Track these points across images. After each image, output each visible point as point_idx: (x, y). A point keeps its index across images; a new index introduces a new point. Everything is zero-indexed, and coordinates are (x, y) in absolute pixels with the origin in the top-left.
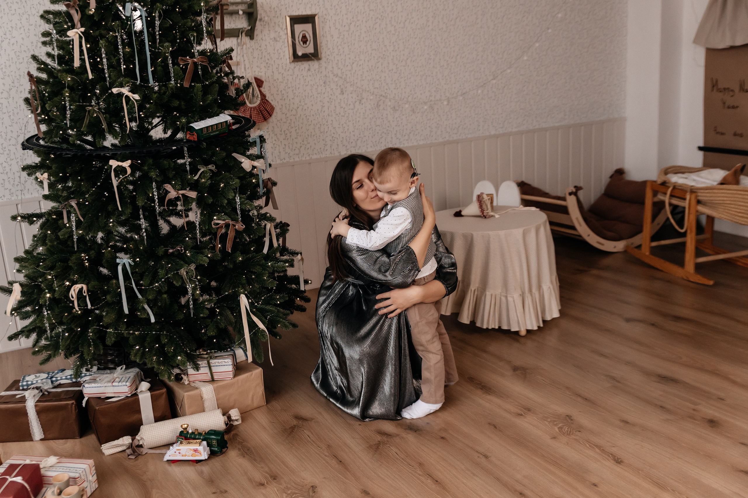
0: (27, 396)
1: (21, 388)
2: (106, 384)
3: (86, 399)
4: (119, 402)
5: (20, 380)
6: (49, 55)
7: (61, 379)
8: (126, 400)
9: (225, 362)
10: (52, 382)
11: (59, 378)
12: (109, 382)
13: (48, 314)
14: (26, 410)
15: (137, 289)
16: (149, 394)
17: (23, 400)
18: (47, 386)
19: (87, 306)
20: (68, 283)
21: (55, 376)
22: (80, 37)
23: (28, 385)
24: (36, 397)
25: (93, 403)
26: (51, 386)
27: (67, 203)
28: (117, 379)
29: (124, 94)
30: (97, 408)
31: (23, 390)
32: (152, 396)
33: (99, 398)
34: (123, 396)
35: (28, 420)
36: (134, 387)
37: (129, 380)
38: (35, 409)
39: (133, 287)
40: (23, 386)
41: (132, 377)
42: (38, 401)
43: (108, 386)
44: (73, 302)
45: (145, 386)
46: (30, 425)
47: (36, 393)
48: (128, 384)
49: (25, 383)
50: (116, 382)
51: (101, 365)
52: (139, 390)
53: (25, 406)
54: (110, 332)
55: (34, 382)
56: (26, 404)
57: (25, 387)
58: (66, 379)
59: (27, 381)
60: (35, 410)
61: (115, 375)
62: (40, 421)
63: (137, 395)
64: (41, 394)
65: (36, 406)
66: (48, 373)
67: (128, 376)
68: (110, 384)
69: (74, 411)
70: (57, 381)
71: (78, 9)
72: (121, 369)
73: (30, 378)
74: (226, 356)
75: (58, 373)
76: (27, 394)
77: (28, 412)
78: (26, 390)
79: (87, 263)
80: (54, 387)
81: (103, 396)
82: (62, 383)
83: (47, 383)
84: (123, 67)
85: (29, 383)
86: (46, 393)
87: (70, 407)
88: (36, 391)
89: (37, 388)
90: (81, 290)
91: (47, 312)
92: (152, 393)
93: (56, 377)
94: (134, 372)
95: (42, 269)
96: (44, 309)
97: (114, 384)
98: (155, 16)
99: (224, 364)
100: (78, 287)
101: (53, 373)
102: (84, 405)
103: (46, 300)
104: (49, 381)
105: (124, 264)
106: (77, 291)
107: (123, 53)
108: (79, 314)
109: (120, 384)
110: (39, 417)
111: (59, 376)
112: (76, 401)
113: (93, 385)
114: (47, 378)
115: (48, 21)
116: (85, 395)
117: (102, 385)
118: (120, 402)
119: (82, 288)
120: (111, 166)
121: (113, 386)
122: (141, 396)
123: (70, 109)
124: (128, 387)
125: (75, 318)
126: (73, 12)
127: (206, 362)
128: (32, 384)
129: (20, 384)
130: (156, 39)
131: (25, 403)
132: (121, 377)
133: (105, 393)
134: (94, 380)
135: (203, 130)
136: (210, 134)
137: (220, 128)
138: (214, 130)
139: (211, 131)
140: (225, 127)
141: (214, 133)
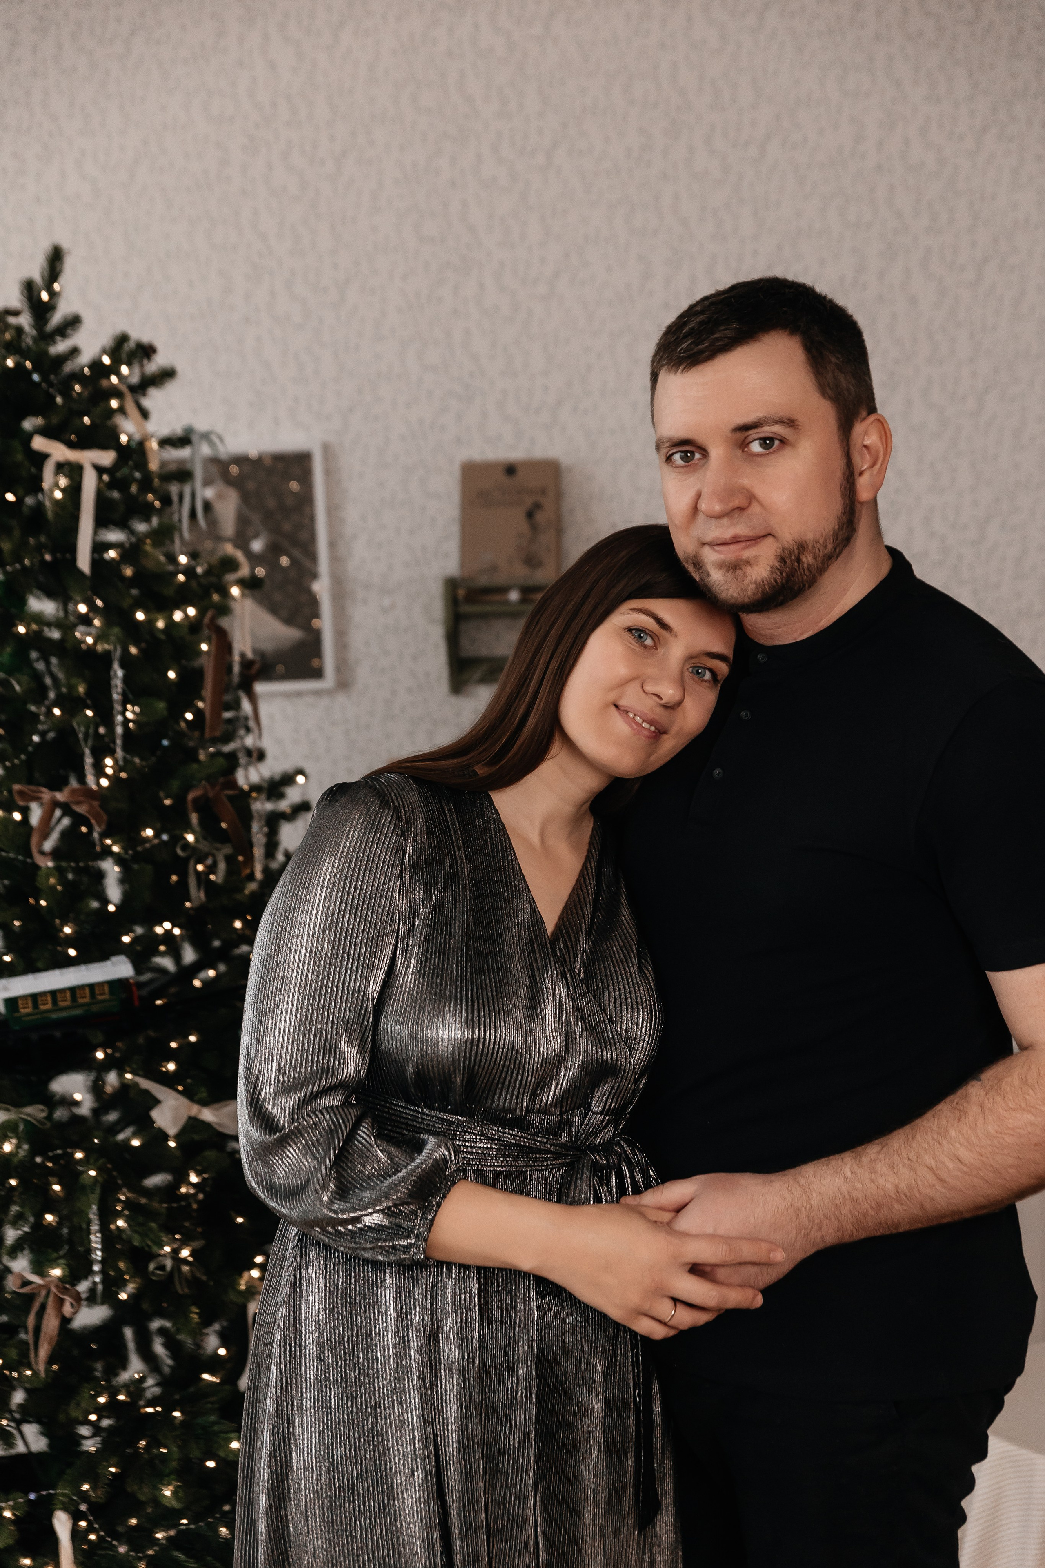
135: (20, 1002)
136: (46, 1015)
137: (87, 1000)
138: (62, 1004)
139: (49, 1006)
140: (106, 997)
141: (64, 1014)
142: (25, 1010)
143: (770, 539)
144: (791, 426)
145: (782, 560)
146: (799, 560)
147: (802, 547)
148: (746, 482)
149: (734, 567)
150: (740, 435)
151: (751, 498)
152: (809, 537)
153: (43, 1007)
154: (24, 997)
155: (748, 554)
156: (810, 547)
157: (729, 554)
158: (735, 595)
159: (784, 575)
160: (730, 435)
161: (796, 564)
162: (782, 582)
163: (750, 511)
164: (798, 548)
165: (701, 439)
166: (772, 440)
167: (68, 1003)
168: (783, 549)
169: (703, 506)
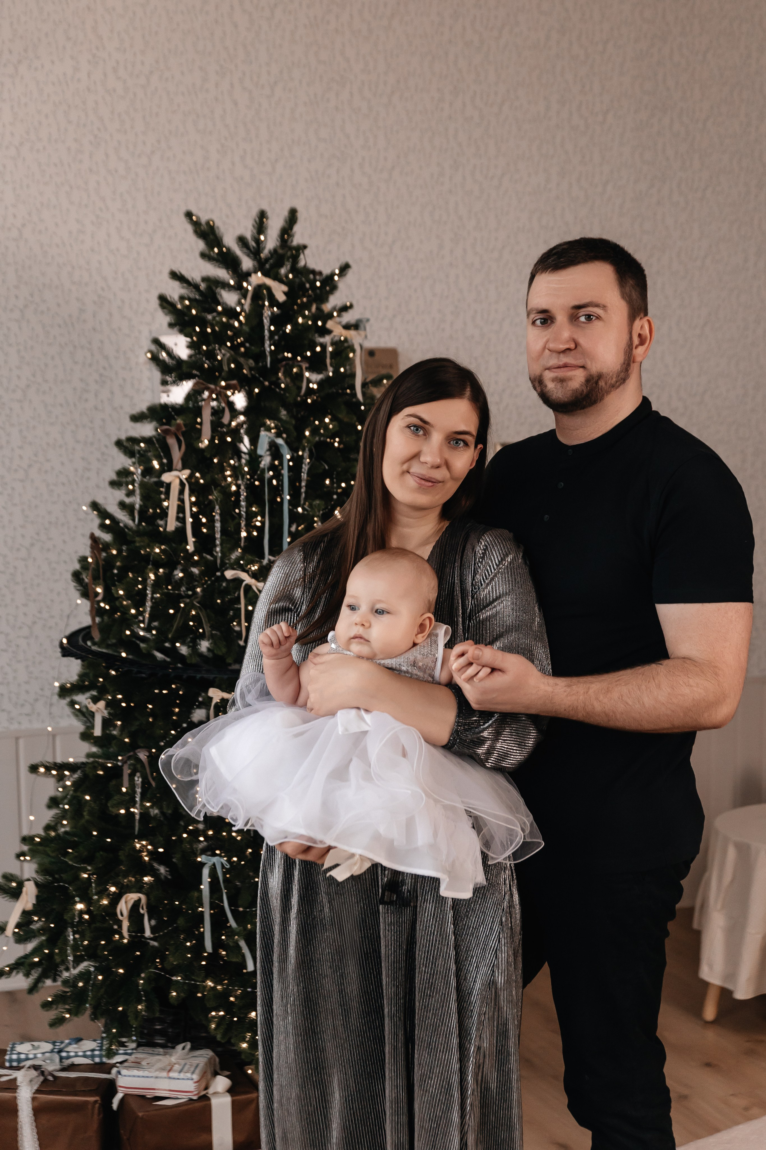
0: (19, 1080)
1: (7, 1064)
2: (157, 1074)
3: (119, 1096)
4: (175, 1109)
5: (6, 1051)
6: (122, 505)
7: (77, 1056)
8: (190, 1106)
10: (61, 1058)
11: (72, 1054)
12: (163, 1069)
13: (75, 939)
14: (16, 1105)
15: (231, 910)
16: (227, 1099)
17: (12, 1086)
18: (52, 1066)
19: (143, 931)
20: (113, 889)
21: (66, 1049)
22: (182, 484)
23: (19, 1060)
24: (33, 1083)
25: (134, 1104)
26: (58, 1067)
27: (131, 753)
28: (177, 1066)
29: (243, 581)
30: (140, 1114)
31: (11, 1068)
32: (233, 1103)
33: (143, 1097)
34: (183, 1098)
35: (17, 1123)
36: (203, 1085)
37: (197, 1071)
38: (33, 1104)
39: (223, 907)
40: (11, 1061)
41: (202, 1065)
42: (38, 1091)
43: (161, 1078)
44: (119, 923)
45: (222, 1083)
46: (19, 1133)
47: (33, 1077)
48: (196, 1077)
49: (14, 1057)
50: (175, 1071)
51: (142, 1038)
52: (211, 1091)
53: (15, 1098)
54: (177, 981)
55: (31, 1056)
56: (16, 1095)
57: (15, 1064)
58: (85, 1056)
59: (19, 1053)
60: (31, 1106)
61: (173, 1059)
62: (36, 1127)
63: (208, 1099)
64: (42, 1078)
65: (34, 1099)
66: (54, 1043)
67: (195, 1061)
68: (164, 1074)
69: (96, 1117)
70: (68, 1057)
71: (182, 438)
72: (183, 1049)
73: (24, 1048)
75: (70, 1044)
76: (20, 1076)
77: (19, 1108)
78: (18, 1068)
79: (146, 856)
80: (63, 1070)
81: (150, 1094)
82: (76, 1063)
83: (52, 1060)
84: (244, 534)
85: (23, 1056)
86: (50, 1078)
87: (90, 1107)
88: (34, 1073)
89: (36, 1068)
90: (137, 904)
91: (73, 935)
92: (235, 1098)
93: (68, 1052)
94: (204, 1056)
95: (71, 860)
96: (70, 930)
97: (171, 1074)
98: (303, 455)
100: (132, 897)
101: (62, 1043)
102: (115, 1105)
103: (74, 915)
104: (57, 1058)
105: (214, 864)
106: (130, 905)
107: (246, 512)
108: (125, 944)
109: (182, 1075)
110: (35, 1121)
111: (72, 1049)
112: (102, 1099)
113: (135, 1072)
114: (52, 1051)
115: (130, 453)
116: (119, 1088)
117: (150, 1075)
118: (181, 1108)
119: (139, 900)
120: (211, 699)
121: (170, 1078)
122: (215, 1102)
123: (152, 598)
124: (195, 1082)
125: (118, 949)
126: (172, 442)
128: (27, 1059)
129: (7, 1057)
130: (300, 494)
131: (16, 1092)
132: (183, 1062)
133: (154, 1089)
134: (137, 1064)
144: (604, 310)
145: (588, 381)
146: (597, 382)
148: (577, 337)
149: (561, 381)
150: (575, 311)
151: (577, 344)
152: (606, 371)
155: (570, 373)
156: (605, 376)
157: (560, 373)
158: (561, 396)
159: (588, 389)
160: (568, 310)
161: (595, 384)
162: (587, 394)
163: (576, 351)
164: (598, 376)
165: (553, 309)
166: (592, 316)
168: (590, 375)
169: (549, 345)
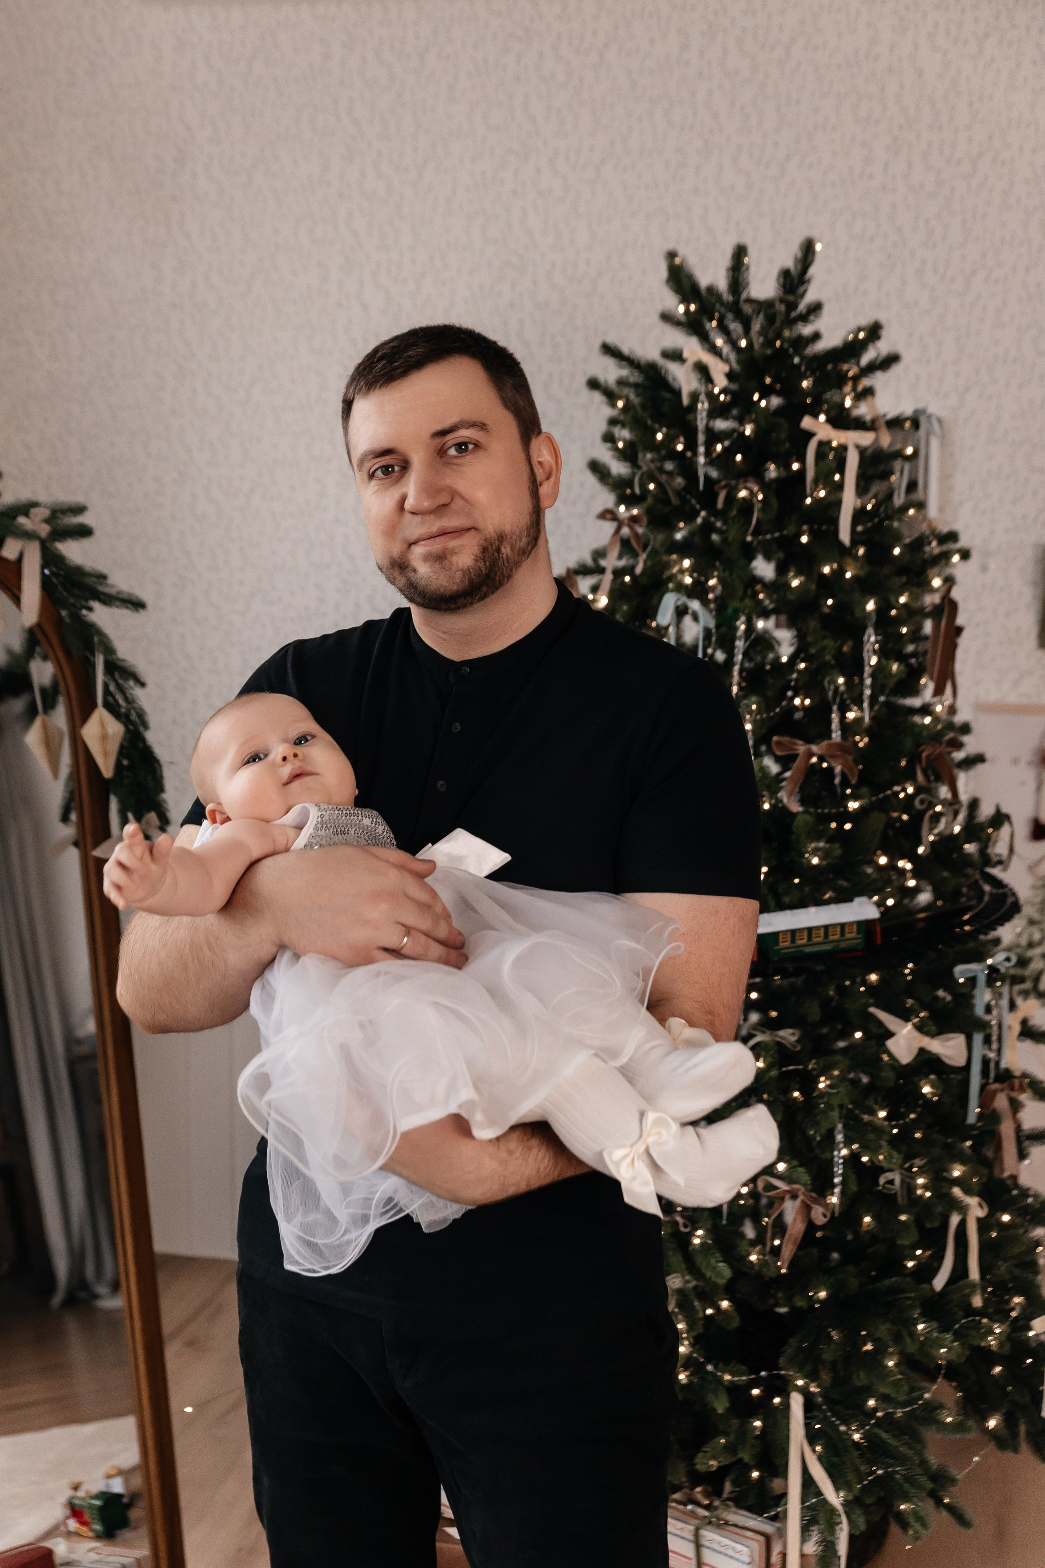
9: (734, 1549)
74: (750, 1534)
99: (730, 1552)
127: (692, 1528)
135: (781, 936)
136: (802, 949)
137: (837, 937)
138: (816, 940)
139: (805, 941)
140: (854, 935)
141: (816, 949)
142: (784, 944)
143: (473, 532)
144: (483, 430)
145: (484, 550)
146: (498, 550)
147: (501, 538)
148: (448, 481)
149: (440, 558)
150: (438, 441)
151: (454, 494)
152: (508, 528)
153: (799, 942)
154: (785, 932)
155: (453, 543)
156: (508, 537)
157: (436, 546)
158: (444, 583)
159: (487, 564)
160: (429, 441)
161: (496, 554)
162: (486, 573)
163: (453, 506)
164: (498, 539)
165: (402, 446)
166: (466, 444)
167: (820, 939)
168: (486, 540)
169: (408, 505)
